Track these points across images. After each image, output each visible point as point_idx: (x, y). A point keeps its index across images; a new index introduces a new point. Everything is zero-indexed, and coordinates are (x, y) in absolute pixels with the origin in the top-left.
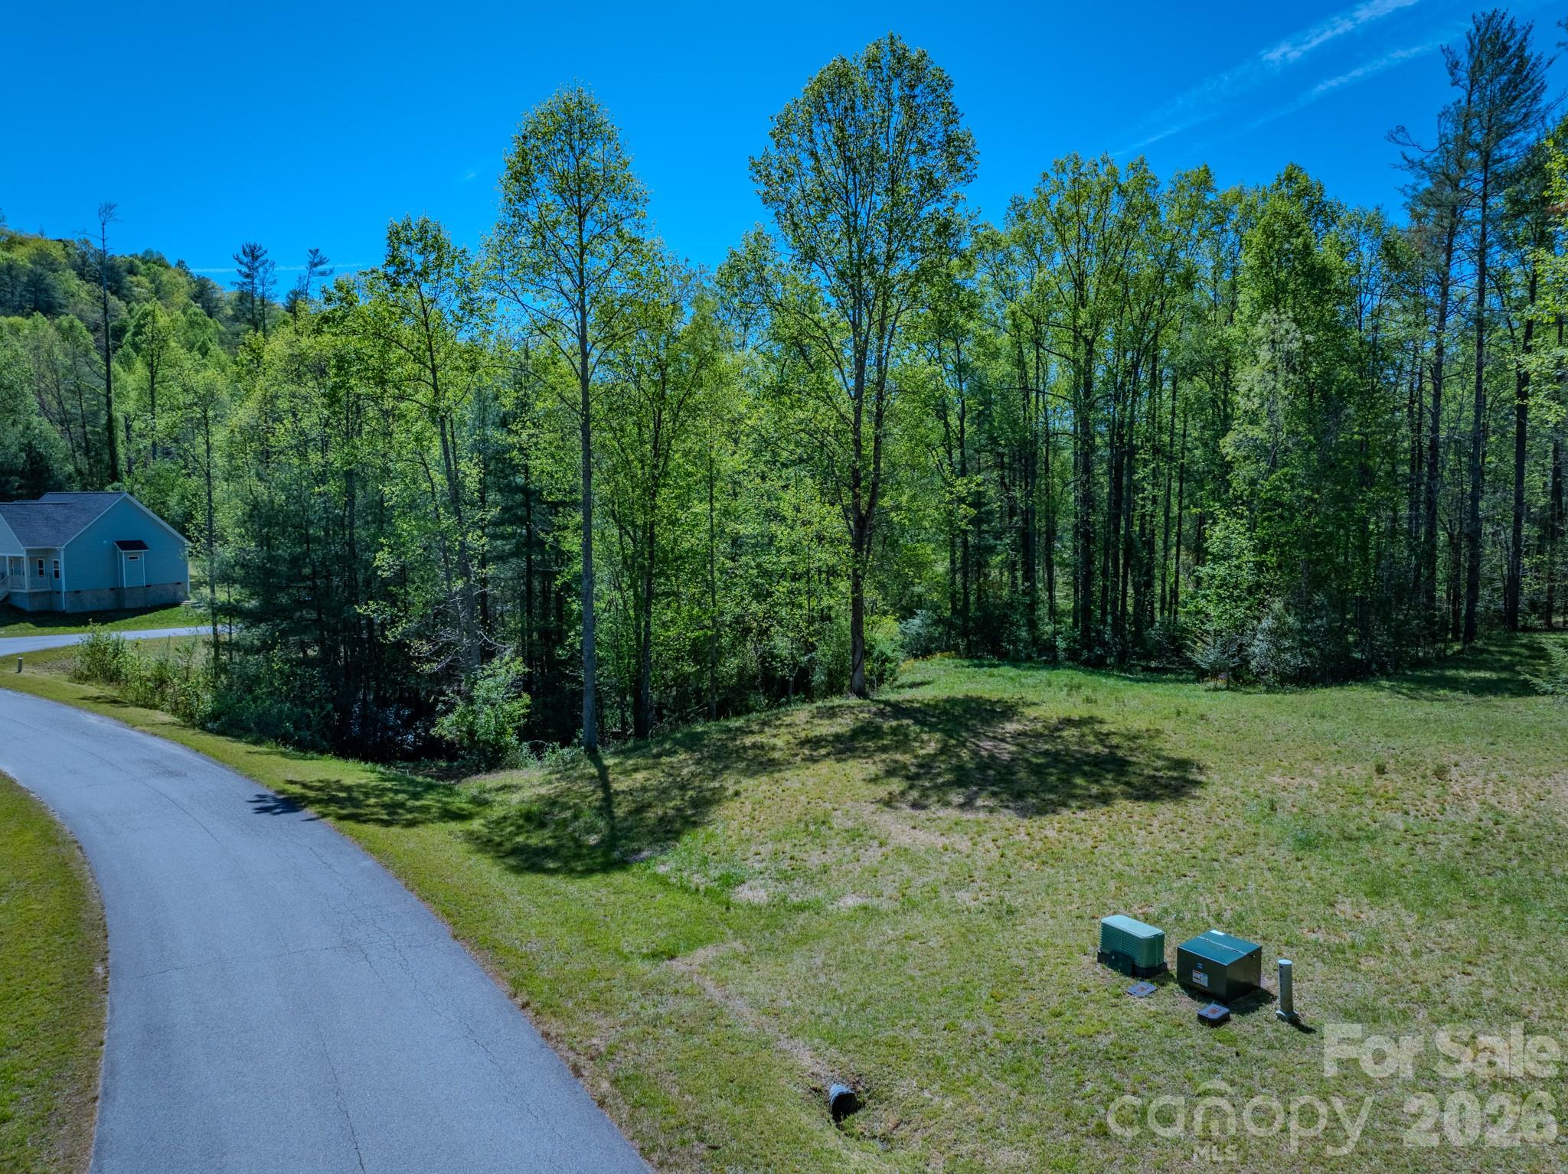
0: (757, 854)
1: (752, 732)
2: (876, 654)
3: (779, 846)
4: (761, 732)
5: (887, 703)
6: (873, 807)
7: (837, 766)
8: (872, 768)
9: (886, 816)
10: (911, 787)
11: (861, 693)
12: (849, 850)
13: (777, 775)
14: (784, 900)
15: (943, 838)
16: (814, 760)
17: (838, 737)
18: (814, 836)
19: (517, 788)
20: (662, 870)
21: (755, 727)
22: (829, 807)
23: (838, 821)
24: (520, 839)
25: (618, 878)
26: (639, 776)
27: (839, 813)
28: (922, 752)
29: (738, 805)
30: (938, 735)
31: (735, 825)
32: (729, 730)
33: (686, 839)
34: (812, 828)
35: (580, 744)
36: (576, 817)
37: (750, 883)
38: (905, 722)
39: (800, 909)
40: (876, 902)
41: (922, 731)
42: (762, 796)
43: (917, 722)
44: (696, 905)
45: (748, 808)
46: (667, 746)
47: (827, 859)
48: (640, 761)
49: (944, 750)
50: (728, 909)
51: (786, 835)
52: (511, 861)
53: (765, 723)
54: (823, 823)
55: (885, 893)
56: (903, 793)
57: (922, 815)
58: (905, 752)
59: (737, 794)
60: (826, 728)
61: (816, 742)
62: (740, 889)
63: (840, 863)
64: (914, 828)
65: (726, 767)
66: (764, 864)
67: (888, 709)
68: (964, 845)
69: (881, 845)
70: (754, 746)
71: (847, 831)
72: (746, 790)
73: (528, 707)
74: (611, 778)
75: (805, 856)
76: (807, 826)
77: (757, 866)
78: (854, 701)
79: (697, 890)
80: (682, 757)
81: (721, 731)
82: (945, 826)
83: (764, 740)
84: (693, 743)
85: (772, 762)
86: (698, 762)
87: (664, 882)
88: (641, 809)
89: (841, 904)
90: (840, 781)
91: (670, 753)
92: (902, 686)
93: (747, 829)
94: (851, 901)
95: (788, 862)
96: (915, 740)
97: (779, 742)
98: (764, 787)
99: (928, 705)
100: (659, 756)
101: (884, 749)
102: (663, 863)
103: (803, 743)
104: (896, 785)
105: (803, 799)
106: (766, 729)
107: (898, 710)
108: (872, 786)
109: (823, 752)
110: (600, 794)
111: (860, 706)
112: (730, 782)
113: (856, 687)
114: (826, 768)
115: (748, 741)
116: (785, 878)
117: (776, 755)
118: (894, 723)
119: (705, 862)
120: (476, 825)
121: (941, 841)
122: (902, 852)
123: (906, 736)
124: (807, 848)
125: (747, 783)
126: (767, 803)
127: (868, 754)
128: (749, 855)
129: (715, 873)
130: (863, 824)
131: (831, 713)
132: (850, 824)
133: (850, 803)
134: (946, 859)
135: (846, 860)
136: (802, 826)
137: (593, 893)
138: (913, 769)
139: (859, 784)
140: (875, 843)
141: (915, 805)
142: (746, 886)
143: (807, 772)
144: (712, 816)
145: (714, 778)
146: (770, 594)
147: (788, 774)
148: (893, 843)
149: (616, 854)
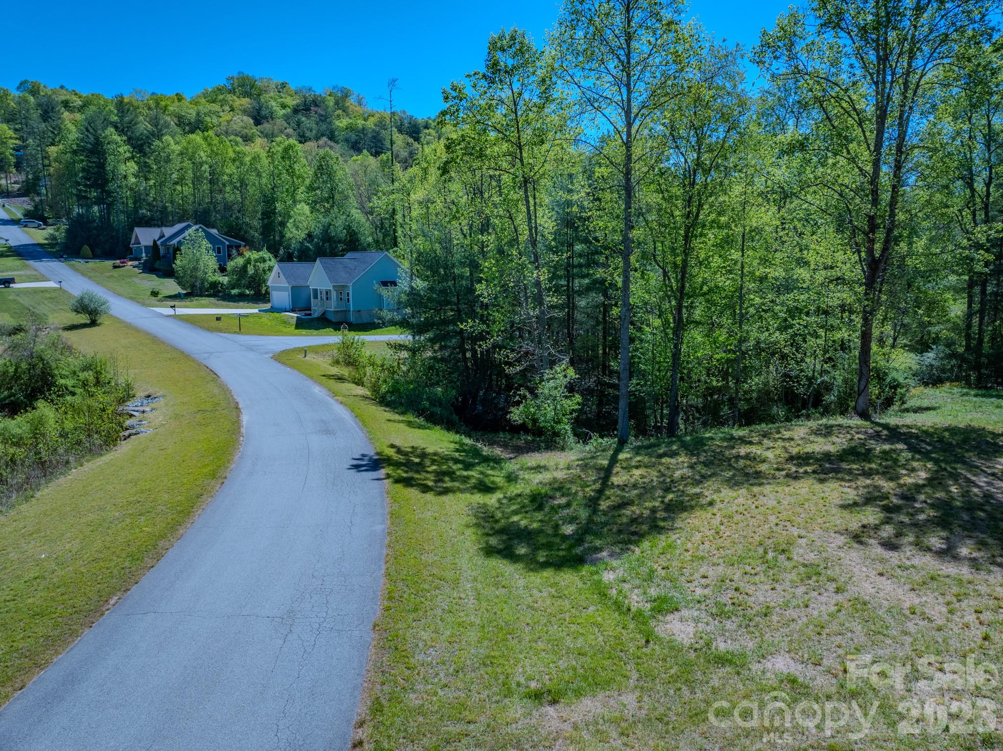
0: (704, 577)
1: (751, 443)
2: (888, 380)
3: (729, 571)
4: (760, 443)
5: (886, 426)
6: (841, 540)
7: (818, 487)
8: (852, 495)
9: (854, 554)
10: (887, 521)
11: (864, 415)
12: (801, 590)
13: (756, 489)
14: (708, 645)
15: (912, 595)
16: (796, 477)
17: (827, 456)
18: (770, 566)
19: (545, 468)
20: (608, 577)
21: (756, 439)
22: (796, 534)
23: (801, 553)
24: (515, 518)
25: (568, 578)
26: (637, 472)
27: (803, 542)
28: (909, 481)
29: (709, 515)
30: (929, 465)
31: (698, 537)
32: (732, 438)
33: (646, 544)
34: (770, 555)
35: (616, 436)
36: (568, 505)
37: (685, 613)
38: (900, 446)
39: (722, 660)
40: (811, 671)
41: (913, 459)
42: (735, 508)
43: (912, 448)
44: (619, 629)
45: (716, 521)
46: (675, 447)
47: (774, 599)
48: (646, 459)
49: (934, 481)
50: (647, 642)
51: (741, 560)
52: (493, 541)
53: (765, 435)
54: (783, 551)
55: (825, 662)
56: (877, 528)
57: (894, 557)
58: (891, 479)
59: (711, 504)
60: (820, 446)
61: (803, 459)
62: (669, 617)
63: (786, 606)
64: (881, 574)
65: (713, 475)
66: (706, 592)
67: (885, 432)
68: (937, 610)
69: (838, 591)
70: (747, 457)
71: (805, 566)
72: (722, 501)
73: (578, 404)
74: (615, 470)
75: (750, 589)
76: (766, 552)
77: (699, 591)
78: (856, 421)
79: (629, 610)
80: (680, 460)
81: (723, 439)
82: (917, 578)
83: (759, 452)
84: (695, 447)
85: (758, 474)
86: (692, 467)
87: (602, 593)
88: (625, 504)
89: (769, 665)
90: (816, 504)
91: (673, 454)
92: (907, 410)
93: (707, 545)
94: (782, 664)
95: (731, 593)
96: (903, 467)
97: (770, 455)
98: (741, 500)
99: (926, 432)
100: (661, 456)
101: (868, 474)
102: (613, 569)
103: (791, 458)
104: (871, 515)
105: (773, 519)
106: (765, 441)
107: (894, 434)
108: (846, 513)
109: (809, 469)
110: (598, 486)
111: (858, 427)
112: (708, 491)
113: (859, 409)
114: (805, 487)
115: (743, 450)
116: (721, 614)
117: (763, 467)
118: (887, 447)
119: (651, 576)
120: (492, 500)
121: (910, 600)
122: (860, 605)
123: (896, 461)
124: (757, 578)
125: (727, 493)
126: (737, 518)
127: (853, 476)
128: (697, 576)
129: (653, 592)
130: (826, 560)
131: (827, 432)
132: (812, 557)
133: (818, 531)
134: (911, 627)
135: (794, 602)
136: (761, 550)
137: (535, 591)
138: (895, 501)
139: (834, 511)
140: (832, 587)
141: (890, 545)
142: (677, 615)
143: (787, 489)
144: (678, 524)
145: (698, 483)
146: (791, 326)
147: (767, 489)
148: (852, 591)
149: (578, 550)
